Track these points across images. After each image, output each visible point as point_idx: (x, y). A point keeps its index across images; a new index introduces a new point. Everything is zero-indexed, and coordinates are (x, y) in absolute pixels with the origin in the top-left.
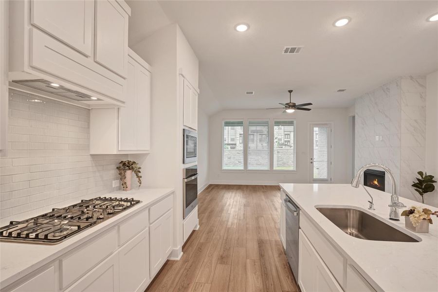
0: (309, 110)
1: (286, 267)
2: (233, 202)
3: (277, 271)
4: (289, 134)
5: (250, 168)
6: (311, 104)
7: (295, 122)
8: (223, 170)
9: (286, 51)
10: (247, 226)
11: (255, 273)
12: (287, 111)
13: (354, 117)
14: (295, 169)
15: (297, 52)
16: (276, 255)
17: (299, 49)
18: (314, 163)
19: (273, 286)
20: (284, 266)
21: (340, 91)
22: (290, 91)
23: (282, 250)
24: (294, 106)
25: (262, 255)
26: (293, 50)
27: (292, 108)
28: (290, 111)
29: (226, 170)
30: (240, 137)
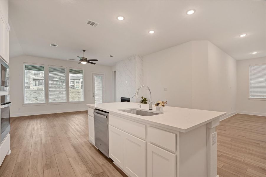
0: (95, 64)
1: (97, 153)
2: (41, 126)
3: (92, 157)
4: (73, 81)
5: (50, 101)
6: (96, 60)
7: (83, 71)
8: (25, 104)
9: (89, 23)
10: (60, 139)
11: (78, 164)
12: (82, 62)
13: (115, 72)
14: (84, 101)
15: (94, 26)
16: (88, 149)
17: (97, 24)
18: (95, 96)
19: (93, 166)
20: (95, 153)
21: (111, 56)
22: (84, 51)
23: (91, 145)
24: (86, 60)
25: (78, 152)
26: (93, 24)
27: (85, 61)
28: (84, 63)
29: (27, 104)
30: (33, 81)
